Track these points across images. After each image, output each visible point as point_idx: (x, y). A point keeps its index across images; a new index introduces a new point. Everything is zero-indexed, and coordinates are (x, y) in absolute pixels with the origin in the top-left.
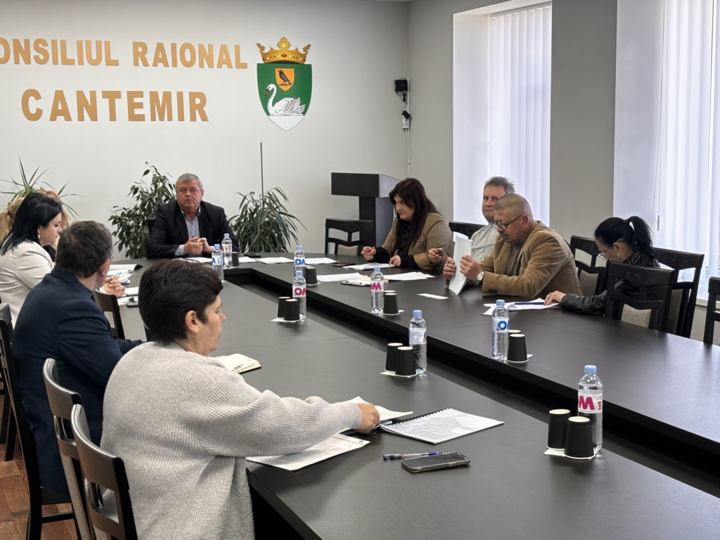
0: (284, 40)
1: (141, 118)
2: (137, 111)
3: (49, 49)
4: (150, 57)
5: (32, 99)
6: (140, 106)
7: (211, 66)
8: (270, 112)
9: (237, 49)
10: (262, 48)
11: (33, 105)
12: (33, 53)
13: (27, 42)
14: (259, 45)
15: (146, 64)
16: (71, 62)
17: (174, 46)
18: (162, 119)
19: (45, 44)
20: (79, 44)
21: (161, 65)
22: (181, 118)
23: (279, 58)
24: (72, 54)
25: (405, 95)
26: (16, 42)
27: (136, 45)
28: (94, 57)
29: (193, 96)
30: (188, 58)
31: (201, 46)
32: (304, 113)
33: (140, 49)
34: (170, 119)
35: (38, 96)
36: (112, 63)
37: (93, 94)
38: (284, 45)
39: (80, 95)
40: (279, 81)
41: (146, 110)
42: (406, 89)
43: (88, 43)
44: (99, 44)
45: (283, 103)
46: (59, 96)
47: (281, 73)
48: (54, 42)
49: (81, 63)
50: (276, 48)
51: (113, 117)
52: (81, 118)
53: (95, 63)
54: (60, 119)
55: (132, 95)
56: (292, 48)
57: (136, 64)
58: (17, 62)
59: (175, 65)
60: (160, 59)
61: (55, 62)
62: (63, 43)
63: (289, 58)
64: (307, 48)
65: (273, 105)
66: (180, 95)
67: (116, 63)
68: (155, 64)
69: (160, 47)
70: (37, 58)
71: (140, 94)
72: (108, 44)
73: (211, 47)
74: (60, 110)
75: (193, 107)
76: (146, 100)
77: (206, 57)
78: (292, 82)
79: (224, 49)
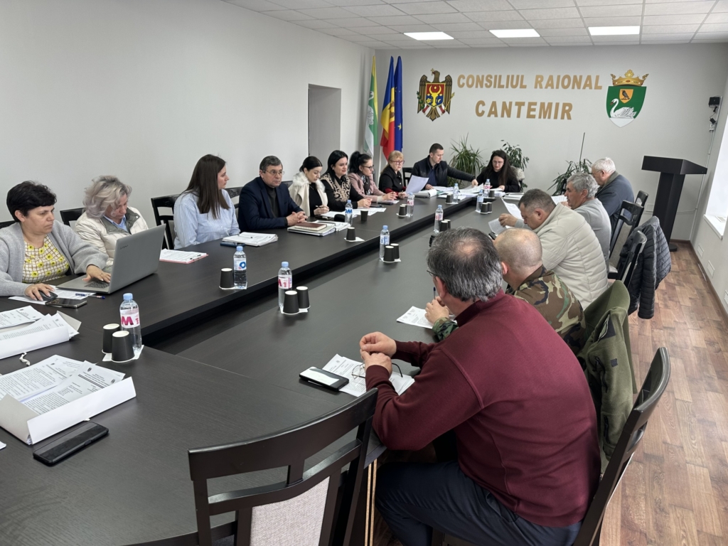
0: (630, 71)
1: (534, 117)
2: (532, 113)
3: (493, 80)
4: (544, 84)
5: (481, 106)
6: (534, 110)
7: (579, 88)
8: (611, 115)
9: (598, 78)
10: (613, 76)
11: (481, 108)
12: (485, 82)
13: (483, 76)
14: (612, 75)
15: (541, 87)
16: (503, 87)
17: (559, 77)
18: (544, 117)
19: (491, 77)
20: (508, 77)
21: (549, 88)
22: (556, 117)
23: (624, 82)
24: (504, 82)
25: (716, 107)
26: (478, 77)
27: (537, 77)
28: (514, 84)
29: (565, 105)
30: (566, 83)
31: (575, 77)
32: (635, 117)
33: (539, 79)
34: (549, 118)
35: (484, 104)
36: (523, 87)
37: (511, 103)
38: (629, 75)
39: (504, 104)
40: (621, 96)
41: (537, 113)
42: (718, 104)
43: (513, 76)
44: (518, 76)
45: (621, 110)
46: (494, 104)
47: (624, 92)
48: (496, 76)
49: (507, 87)
50: (624, 77)
51: (519, 116)
52: (502, 116)
53: (514, 87)
54: (493, 116)
55: (530, 104)
56: (634, 77)
57: (536, 87)
58: (477, 87)
59: (557, 87)
60: (550, 85)
61: (495, 87)
62: (500, 76)
63: (632, 82)
64: (644, 77)
65: (615, 111)
66: (557, 105)
67: (525, 87)
68: (546, 87)
69: (551, 78)
70: (486, 85)
71: (535, 104)
72: (522, 77)
73: (581, 77)
74: (493, 112)
75: (564, 111)
76: (538, 107)
77: (577, 82)
78: (630, 97)
79: (589, 78)
